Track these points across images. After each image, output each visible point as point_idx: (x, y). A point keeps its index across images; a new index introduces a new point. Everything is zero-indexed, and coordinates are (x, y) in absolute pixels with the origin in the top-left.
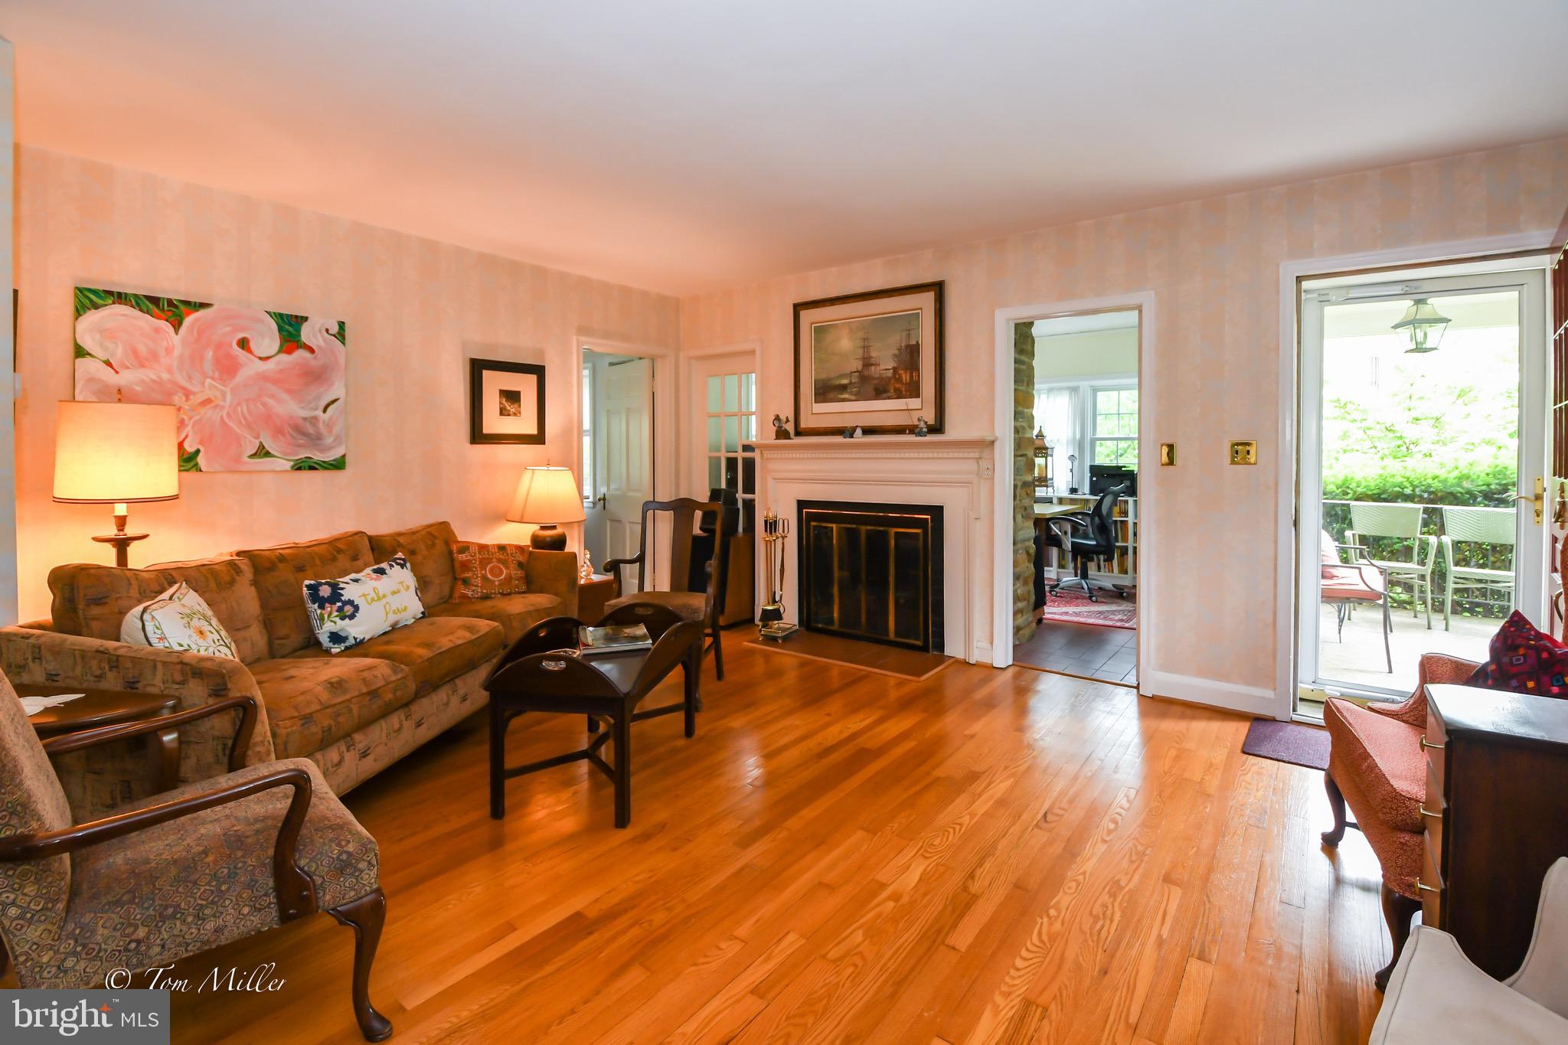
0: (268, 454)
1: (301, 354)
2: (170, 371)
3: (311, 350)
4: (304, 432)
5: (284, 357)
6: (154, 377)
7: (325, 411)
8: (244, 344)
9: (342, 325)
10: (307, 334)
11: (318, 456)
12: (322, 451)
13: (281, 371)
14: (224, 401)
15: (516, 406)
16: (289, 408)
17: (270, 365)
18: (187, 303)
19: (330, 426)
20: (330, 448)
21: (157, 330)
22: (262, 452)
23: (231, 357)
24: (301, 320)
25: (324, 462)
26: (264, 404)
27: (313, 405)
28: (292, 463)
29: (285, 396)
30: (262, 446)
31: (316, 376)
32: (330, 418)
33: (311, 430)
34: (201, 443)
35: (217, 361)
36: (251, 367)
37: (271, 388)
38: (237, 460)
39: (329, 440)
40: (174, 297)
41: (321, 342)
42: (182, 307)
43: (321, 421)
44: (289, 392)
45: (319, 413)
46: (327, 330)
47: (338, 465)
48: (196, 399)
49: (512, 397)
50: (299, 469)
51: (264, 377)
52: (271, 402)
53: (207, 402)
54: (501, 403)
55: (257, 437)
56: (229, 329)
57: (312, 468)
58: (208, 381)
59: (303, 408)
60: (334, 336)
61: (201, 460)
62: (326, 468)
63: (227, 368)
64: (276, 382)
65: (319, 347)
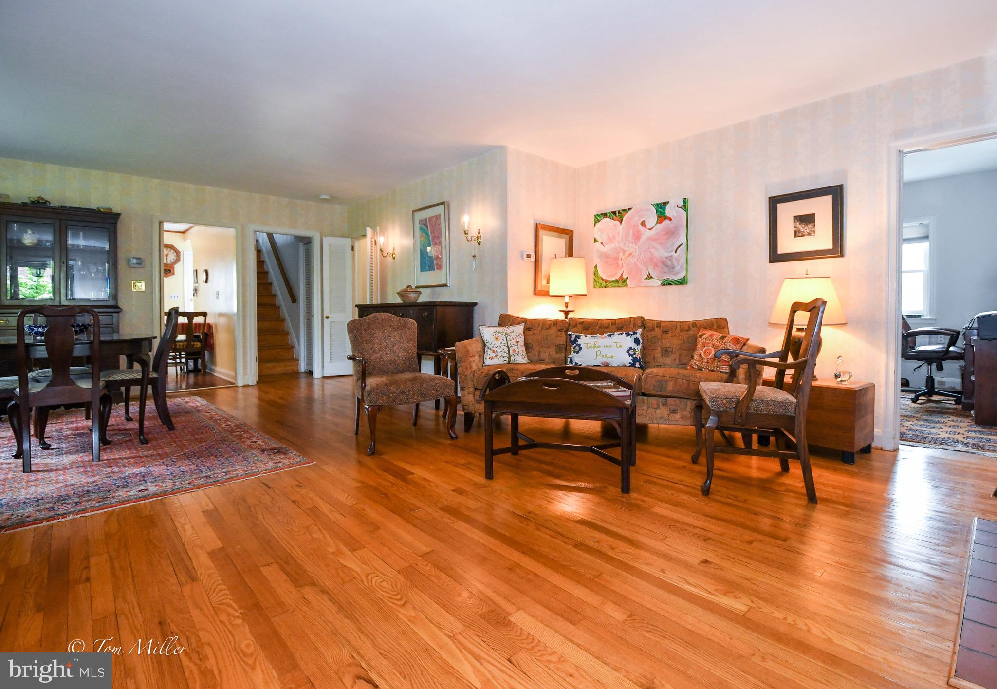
0: (651, 278)
1: (666, 222)
2: (619, 243)
3: (670, 219)
4: (666, 265)
5: (659, 226)
6: (614, 246)
7: (676, 252)
8: (643, 224)
9: (685, 200)
10: (669, 211)
11: (673, 278)
12: (674, 274)
13: (657, 234)
14: (636, 253)
15: (810, 226)
16: (661, 253)
17: (653, 231)
18: (624, 210)
19: (678, 260)
20: (678, 273)
21: (615, 225)
22: (649, 277)
23: (639, 231)
24: (665, 204)
25: (675, 281)
26: (650, 252)
27: (670, 249)
28: (661, 282)
29: (658, 247)
30: (649, 274)
31: (671, 233)
32: (678, 256)
33: (670, 263)
34: (628, 274)
35: (634, 234)
36: (646, 234)
37: (653, 243)
38: (640, 281)
39: (678, 268)
40: (620, 209)
41: (675, 213)
42: (623, 213)
43: (674, 258)
44: (660, 244)
45: (673, 253)
46: (677, 205)
47: (683, 282)
48: (627, 253)
49: (808, 219)
50: (664, 285)
51: (651, 239)
52: (653, 250)
53: (630, 254)
54: (795, 227)
55: (647, 270)
56: (638, 218)
57: (670, 284)
58: (631, 244)
59: (666, 252)
60: (681, 208)
61: (628, 281)
62: (676, 284)
63: (637, 237)
64: (655, 240)
65: (673, 216)
